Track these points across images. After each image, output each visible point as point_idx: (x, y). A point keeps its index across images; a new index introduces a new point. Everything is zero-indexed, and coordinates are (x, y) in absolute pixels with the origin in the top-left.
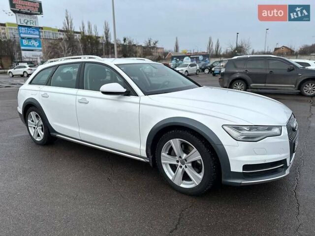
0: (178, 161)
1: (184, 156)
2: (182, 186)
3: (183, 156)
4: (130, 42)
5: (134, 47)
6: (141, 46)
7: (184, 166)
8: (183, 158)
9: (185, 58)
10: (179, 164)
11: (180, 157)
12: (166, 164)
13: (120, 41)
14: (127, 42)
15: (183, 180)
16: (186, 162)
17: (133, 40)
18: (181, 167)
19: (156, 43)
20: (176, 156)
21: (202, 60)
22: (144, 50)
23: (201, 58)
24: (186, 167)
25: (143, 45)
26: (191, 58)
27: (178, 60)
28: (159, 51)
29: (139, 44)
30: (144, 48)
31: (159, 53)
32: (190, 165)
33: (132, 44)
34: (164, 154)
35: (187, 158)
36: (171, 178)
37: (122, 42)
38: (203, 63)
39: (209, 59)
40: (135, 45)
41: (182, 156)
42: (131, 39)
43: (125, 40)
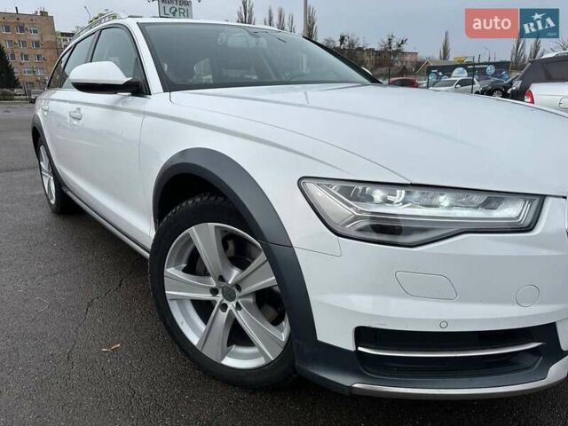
0: (214, 291)
1: (234, 274)
2: (228, 362)
3: (230, 274)
4: (352, 44)
5: (358, 52)
6: (373, 50)
7: (234, 303)
8: (230, 282)
9: (456, 72)
10: (219, 298)
11: (221, 279)
12: (180, 300)
13: (333, 42)
14: (347, 43)
15: (230, 343)
16: (237, 294)
17: (358, 39)
18: (224, 307)
19: (402, 43)
20: (208, 275)
21: (493, 75)
22: (378, 57)
23: (490, 70)
24: (238, 307)
25: (377, 48)
26: (468, 70)
27: (440, 74)
28: (408, 58)
29: (368, 48)
30: (379, 53)
31: (407, 62)
32: (251, 300)
33: (356, 46)
34: (173, 272)
35: (242, 280)
36: (194, 339)
37: (338, 44)
38: (493, 79)
39: (508, 73)
40: (360, 49)
41: (225, 277)
42: (355, 38)
43: (342, 39)
